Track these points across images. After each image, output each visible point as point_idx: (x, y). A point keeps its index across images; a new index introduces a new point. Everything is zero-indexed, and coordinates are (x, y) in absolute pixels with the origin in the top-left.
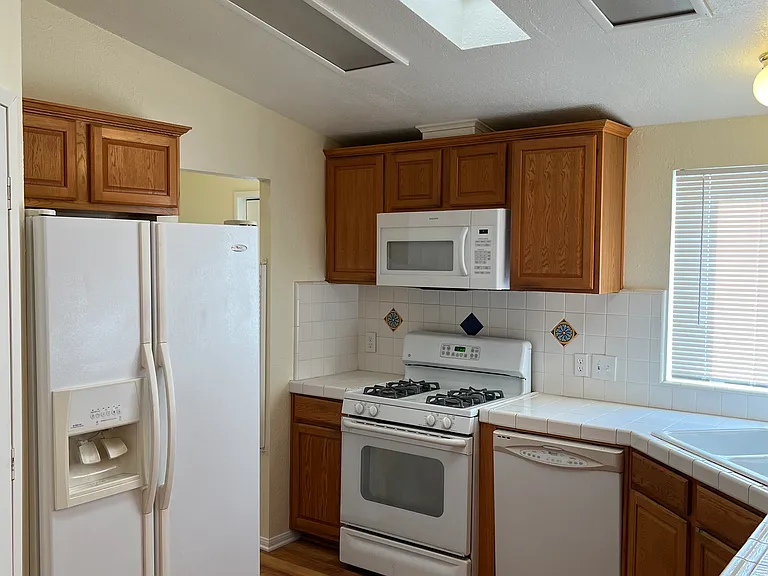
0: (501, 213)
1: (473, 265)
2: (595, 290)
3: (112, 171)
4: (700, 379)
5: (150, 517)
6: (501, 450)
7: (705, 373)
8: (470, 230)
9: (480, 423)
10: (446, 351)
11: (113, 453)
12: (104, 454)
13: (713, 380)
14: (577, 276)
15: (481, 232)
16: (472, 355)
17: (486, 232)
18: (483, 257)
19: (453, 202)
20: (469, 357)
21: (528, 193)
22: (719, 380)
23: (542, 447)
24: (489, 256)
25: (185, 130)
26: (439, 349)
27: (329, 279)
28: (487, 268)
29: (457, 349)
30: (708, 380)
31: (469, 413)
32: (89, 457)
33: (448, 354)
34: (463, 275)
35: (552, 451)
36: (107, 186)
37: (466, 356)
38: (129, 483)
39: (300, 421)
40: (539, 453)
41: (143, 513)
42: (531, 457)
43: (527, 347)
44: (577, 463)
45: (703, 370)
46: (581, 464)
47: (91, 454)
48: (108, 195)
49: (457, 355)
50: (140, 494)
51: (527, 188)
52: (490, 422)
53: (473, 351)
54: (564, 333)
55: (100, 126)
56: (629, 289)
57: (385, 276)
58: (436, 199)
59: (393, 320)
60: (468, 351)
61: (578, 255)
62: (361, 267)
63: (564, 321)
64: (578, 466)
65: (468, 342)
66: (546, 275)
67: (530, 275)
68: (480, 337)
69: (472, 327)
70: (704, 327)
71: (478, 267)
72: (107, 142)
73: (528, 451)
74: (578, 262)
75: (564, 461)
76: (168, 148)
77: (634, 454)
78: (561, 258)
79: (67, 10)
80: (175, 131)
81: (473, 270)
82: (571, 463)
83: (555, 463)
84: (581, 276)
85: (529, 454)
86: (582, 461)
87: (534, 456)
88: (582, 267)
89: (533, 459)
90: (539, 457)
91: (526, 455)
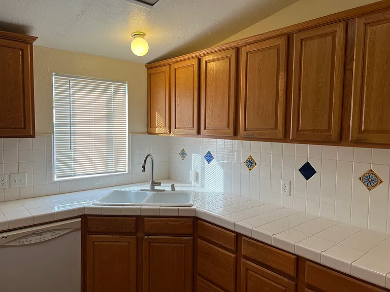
2: (33, 136)
4: (71, 176)
7: (73, 173)
13: (77, 175)
14: (21, 128)
22: (80, 175)
23: (33, 234)
35: (39, 233)
40: (30, 238)
42: (25, 243)
44: (57, 234)
45: (72, 171)
46: (59, 234)
61: (22, 115)
64: (58, 235)
73: (21, 240)
75: (48, 236)
82: (53, 235)
83: (43, 240)
84: (25, 128)
85: (23, 242)
86: (59, 232)
87: (27, 241)
88: (25, 122)
89: (27, 243)
90: (30, 241)
91: (21, 243)
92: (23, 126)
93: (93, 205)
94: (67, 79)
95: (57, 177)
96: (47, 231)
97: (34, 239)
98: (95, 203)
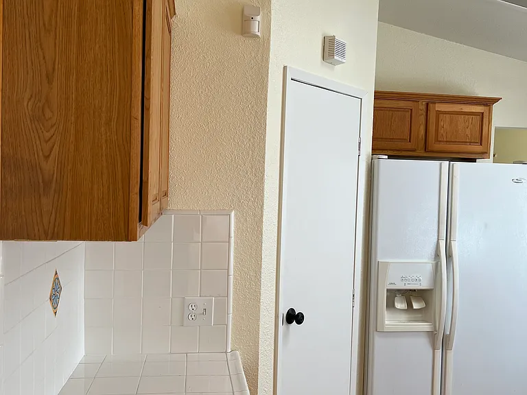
3: (441, 131)
5: (439, 353)
11: (416, 306)
12: (410, 305)
25: (497, 100)
32: (401, 305)
36: (437, 141)
38: (425, 326)
41: (434, 349)
47: (402, 303)
48: (438, 147)
50: (432, 335)
55: (435, 103)
72: (439, 113)
76: (483, 113)
79: (426, 34)
80: (489, 102)
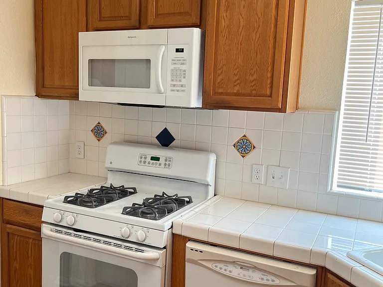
0: (197, 32)
1: (169, 82)
2: (282, 110)
6: (193, 262)
7: (368, 184)
8: (167, 49)
9: (173, 235)
10: (143, 160)
14: (266, 96)
15: (177, 50)
16: (165, 164)
17: (182, 50)
18: (179, 75)
19: (151, 22)
20: (163, 166)
21: (223, 14)
23: (234, 262)
24: (185, 74)
26: (137, 158)
27: (38, 95)
28: (182, 86)
29: (153, 158)
30: (370, 191)
31: (163, 227)
33: (145, 162)
34: (159, 92)
35: (244, 266)
37: (160, 165)
39: (8, 223)
40: (230, 267)
42: (222, 271)
43: (213, 158)
44: (269, 280)
45: (366, 182)
46: (273, 281)
49: (153, 164)
51: (222, 8)
52: (183, 234)
53: (166, 160)
54: (244, 146)
56: (304, 109)
57: (87, 92)
58: (134, 21)
59: (99, 132)
60: (162, 161)
61: (269, 75)
62: (67, 84)
63: (245, 136)
65: (162, 153)
66: (237, 94)
67: (222, 94)
68: (172, 148)
69: (165, 139)
70: (370, 145)
71: (174, 85)
73: (220, 265)
74: (269, 82)
75: (256, 277)
77: (330, 276)
78: (252, 78)
81: (169, 88)
82: (262, 279)
83: (246, 279)
84: (271, 96)
85: (221, 268)
86: (274, 278)
87: (225, 270)
88: (271, 87)
89: (225, 273)
90: (230, 272)
91: (218, 269)
92: (268, 93)
93: (349, 256)
94: (377, 9)
95: (339, 186)
96: (255, 268)
97: (236, 272)
98: (353, 253)
